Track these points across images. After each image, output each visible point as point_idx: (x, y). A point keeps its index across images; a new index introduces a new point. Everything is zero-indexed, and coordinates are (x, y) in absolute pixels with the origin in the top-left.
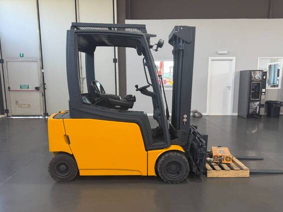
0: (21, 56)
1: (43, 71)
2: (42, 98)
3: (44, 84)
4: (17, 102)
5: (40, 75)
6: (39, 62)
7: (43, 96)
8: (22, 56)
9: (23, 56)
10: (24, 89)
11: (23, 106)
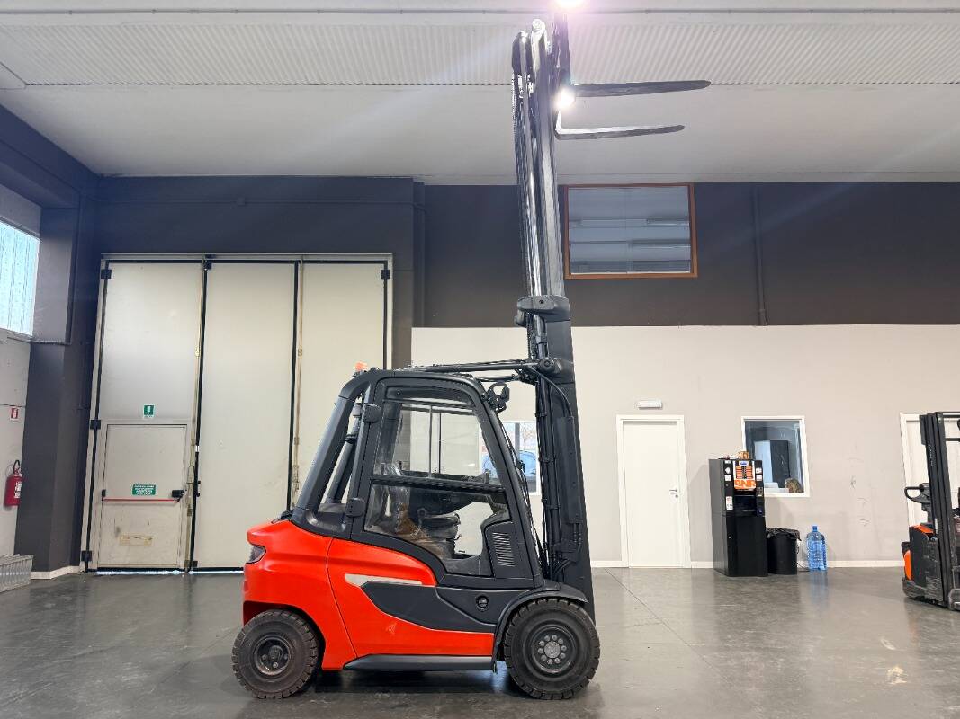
0: (146, 413)
1: (197, 449)
2: (187, 520)
3: (196, 483)
4: (118, 530)
5: (190, 460)
6: (192, 427)
7: (188, 515)
8: (149, 411)
9: (151, 413)
10: (142, 495)
11: (133, 541)
